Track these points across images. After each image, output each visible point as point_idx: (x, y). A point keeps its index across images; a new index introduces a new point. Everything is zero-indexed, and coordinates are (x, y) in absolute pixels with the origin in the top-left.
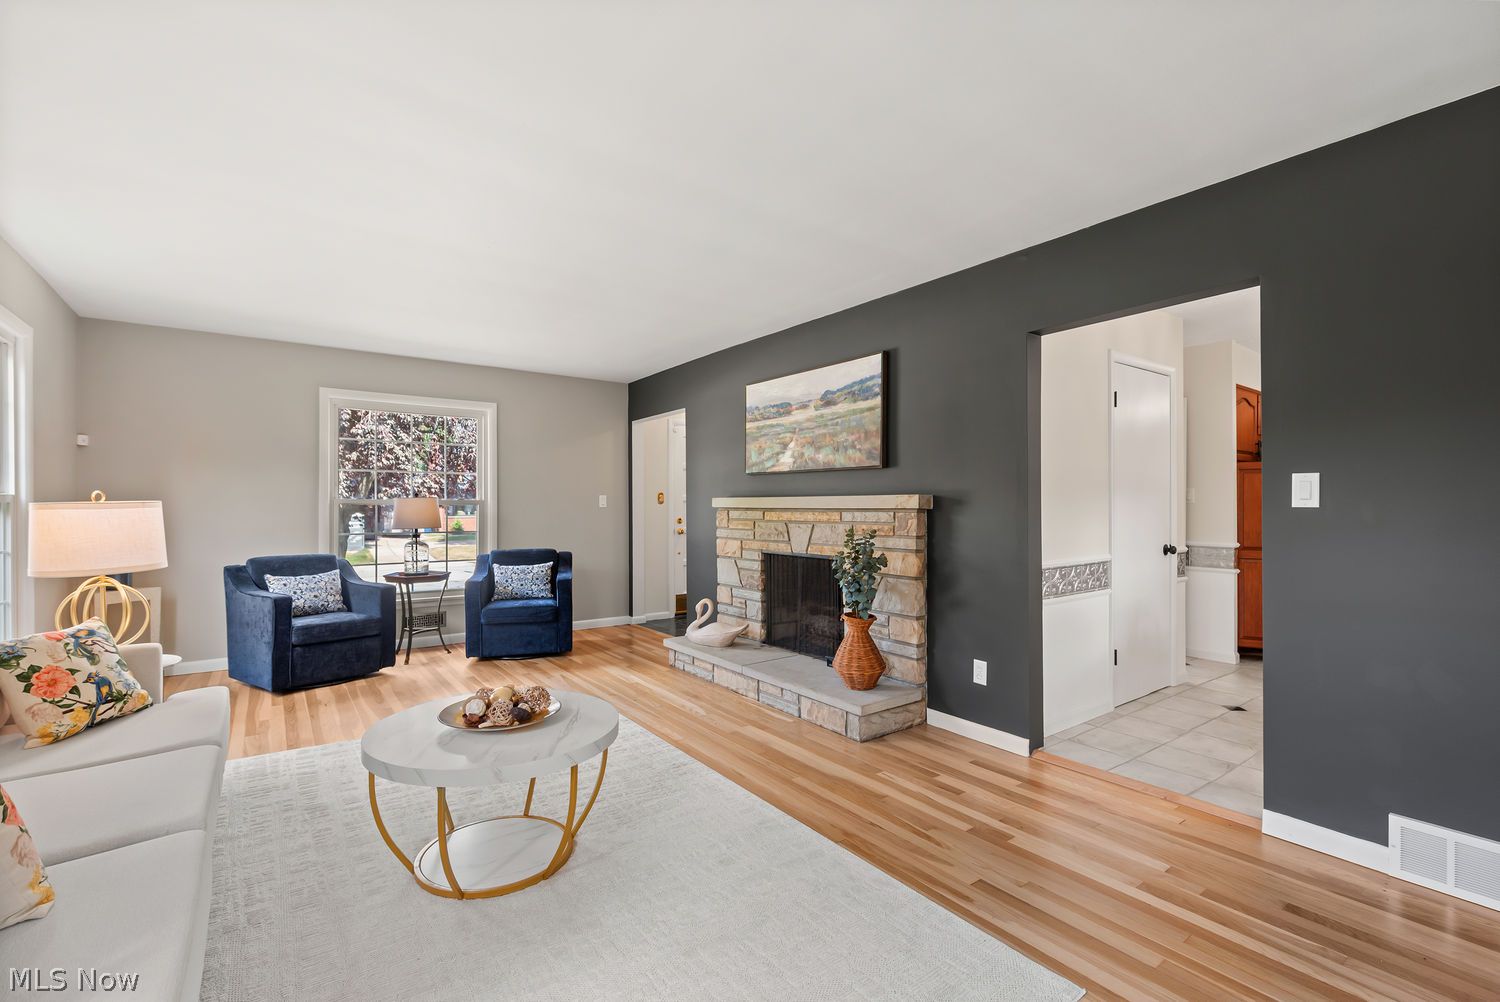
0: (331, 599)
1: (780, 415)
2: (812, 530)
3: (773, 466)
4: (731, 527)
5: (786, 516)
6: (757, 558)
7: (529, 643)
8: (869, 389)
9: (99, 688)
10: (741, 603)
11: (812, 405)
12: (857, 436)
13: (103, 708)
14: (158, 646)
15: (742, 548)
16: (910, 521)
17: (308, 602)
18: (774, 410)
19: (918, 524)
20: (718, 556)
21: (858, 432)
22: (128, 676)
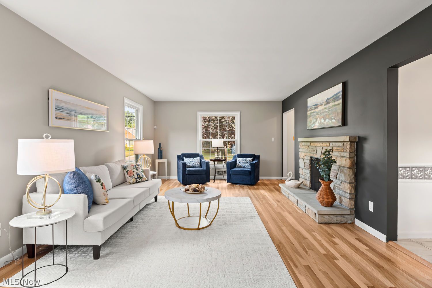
0: (197, 164)
1: (316, 108)
2: (322, 149)
3: (314, 127)
4: (303, 148)
5: (316, 144)
6: (308, 159)
7: (243, 181)
8: (339, 97)
9: (137, 175)
10: (305, 174)
11: (323, 104)
12: (335, 114)
13: (138, 179)
14: (150, 169)
15: (305, 156)
16: (348, 146)
17: (192, 164)
18: (314, 107)
19: (350, 148)
20: (300, 158)
21: (335, 113)
22: (143, 174)
